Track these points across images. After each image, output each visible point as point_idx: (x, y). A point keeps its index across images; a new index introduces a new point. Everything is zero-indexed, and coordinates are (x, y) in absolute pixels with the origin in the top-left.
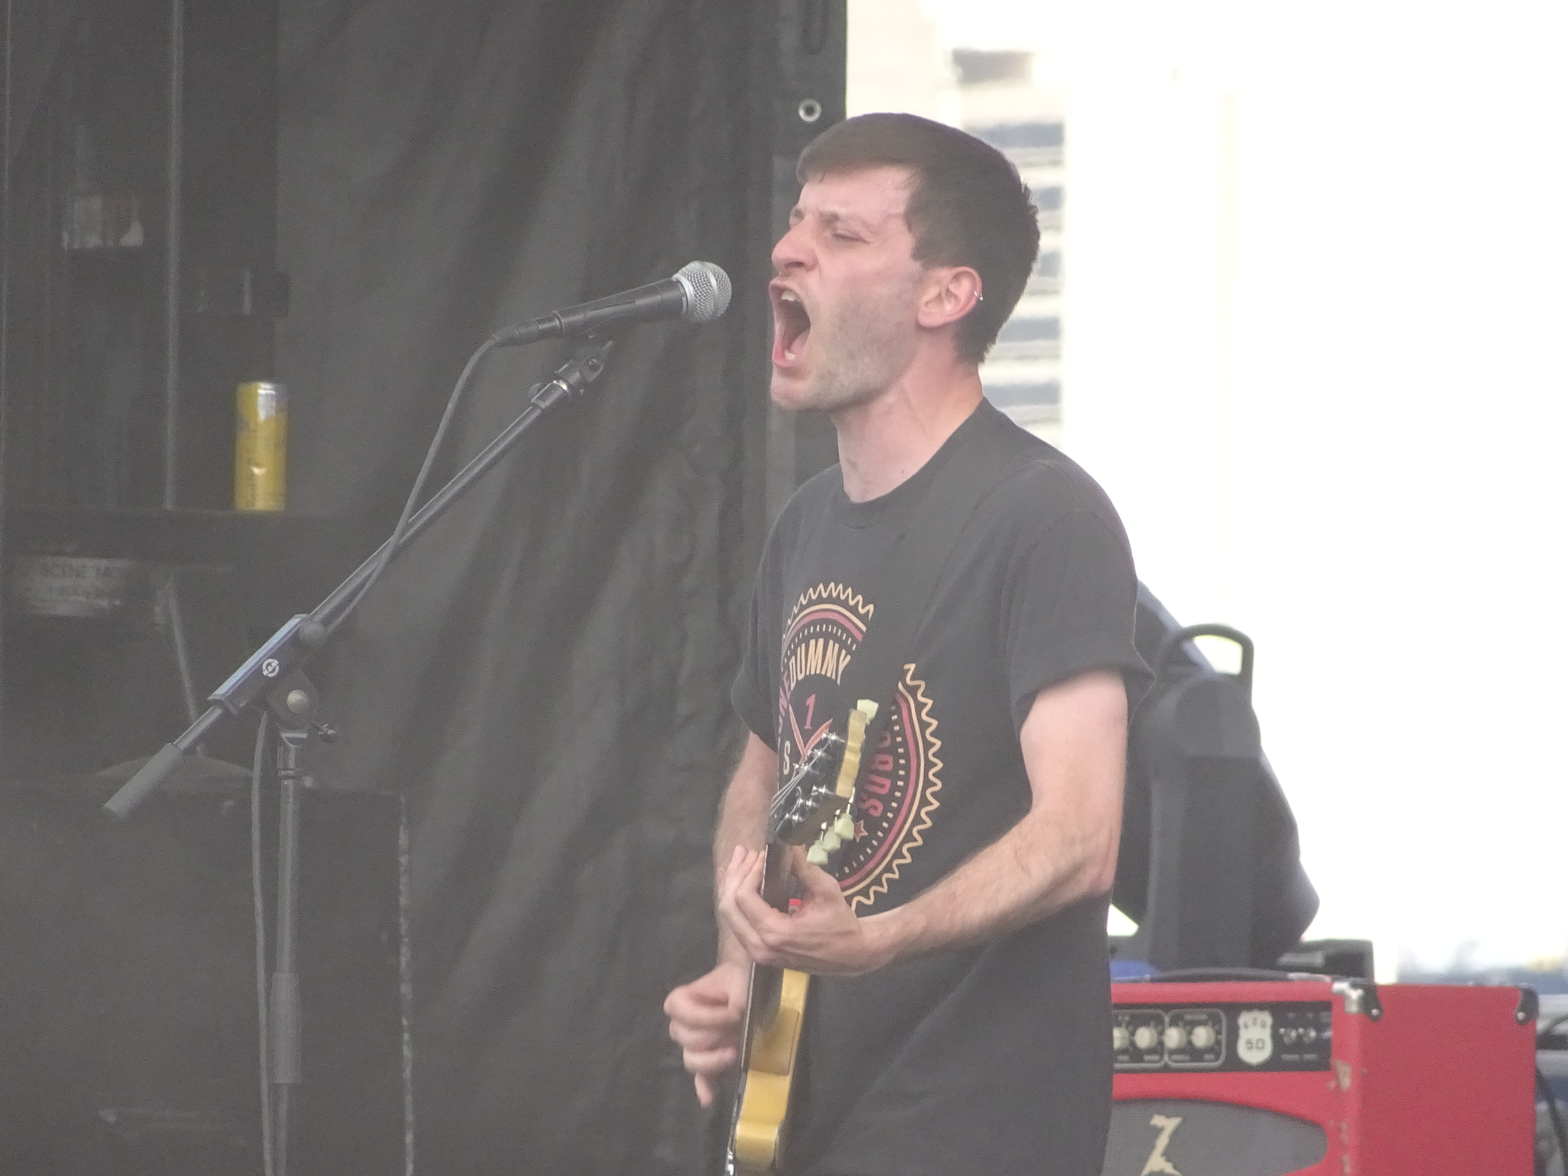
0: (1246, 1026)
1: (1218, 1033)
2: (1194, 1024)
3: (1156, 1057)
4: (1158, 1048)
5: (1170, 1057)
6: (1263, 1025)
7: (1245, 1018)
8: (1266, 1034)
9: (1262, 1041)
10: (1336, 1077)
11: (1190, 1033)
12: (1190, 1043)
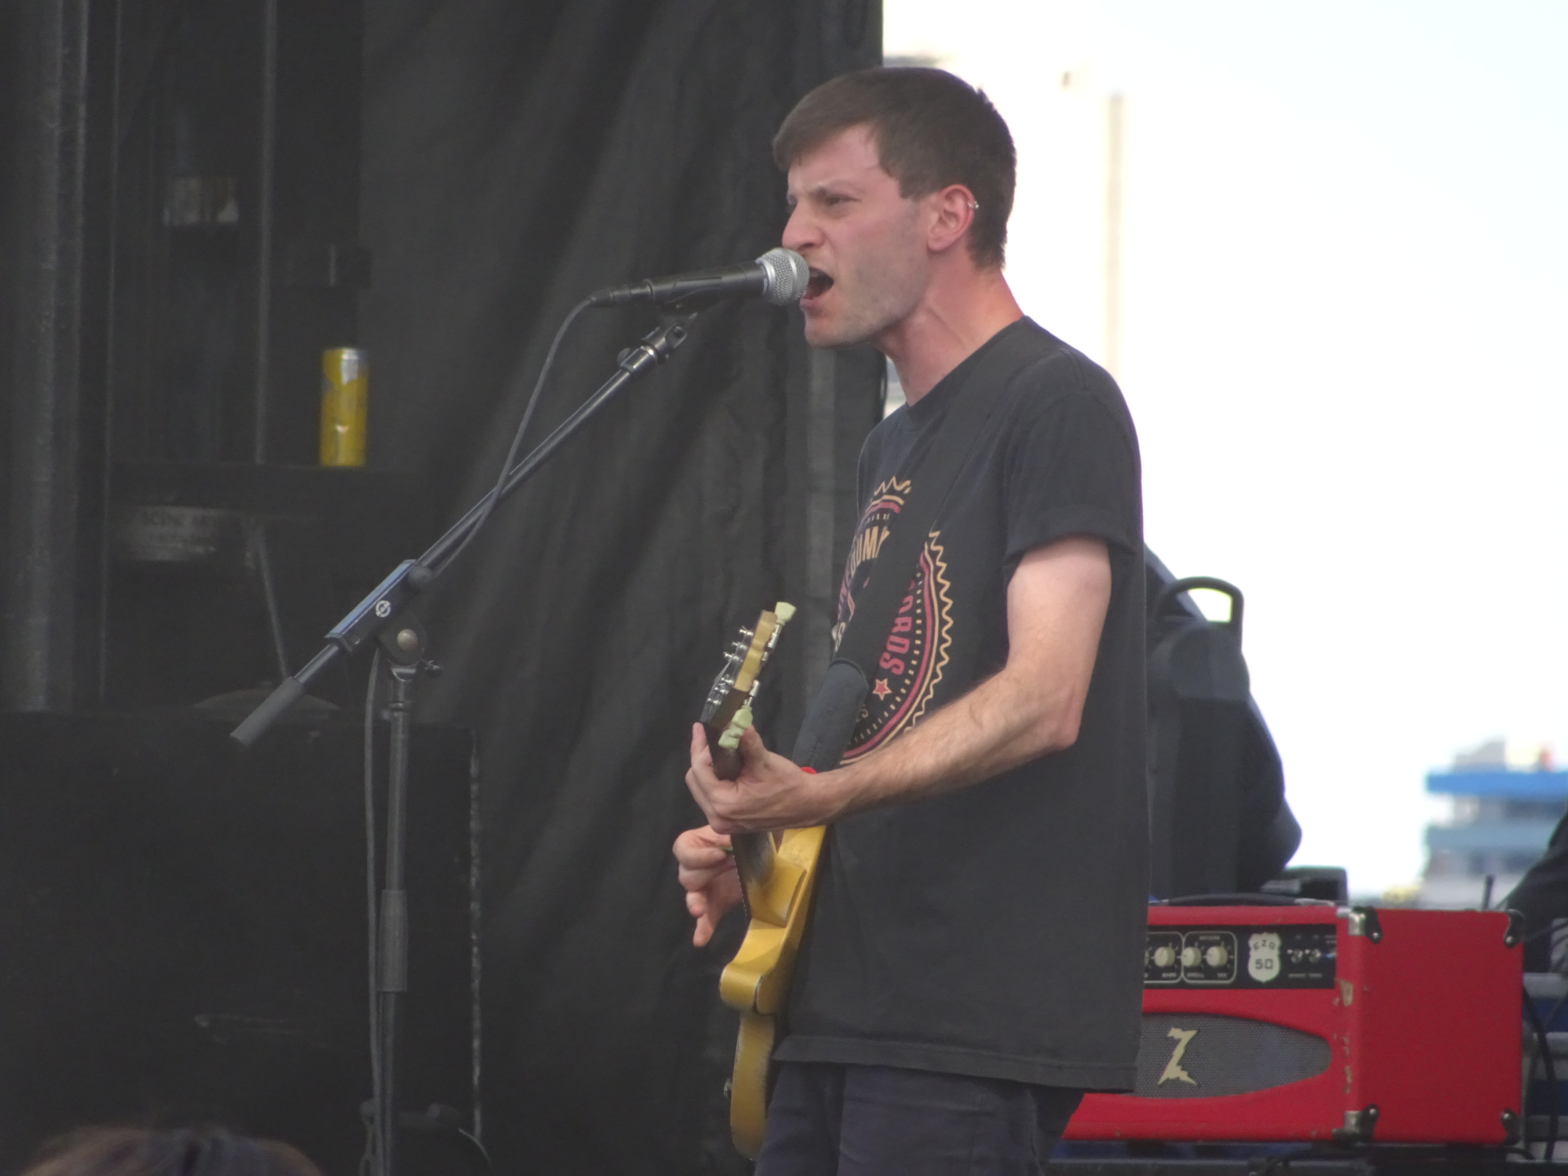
0: (1256, 948)
1: (1230, 953)
2: (1207, 945)
3: (1174, 975)
4: (1175, 966)
5: (1185, 974)
6: (1272, 947)
7: (1255, 940)
8: (1274, 955)
9: (1271, 960)
10: (1340, 994)
11: (1204, 953)
12: (1204, 961)
